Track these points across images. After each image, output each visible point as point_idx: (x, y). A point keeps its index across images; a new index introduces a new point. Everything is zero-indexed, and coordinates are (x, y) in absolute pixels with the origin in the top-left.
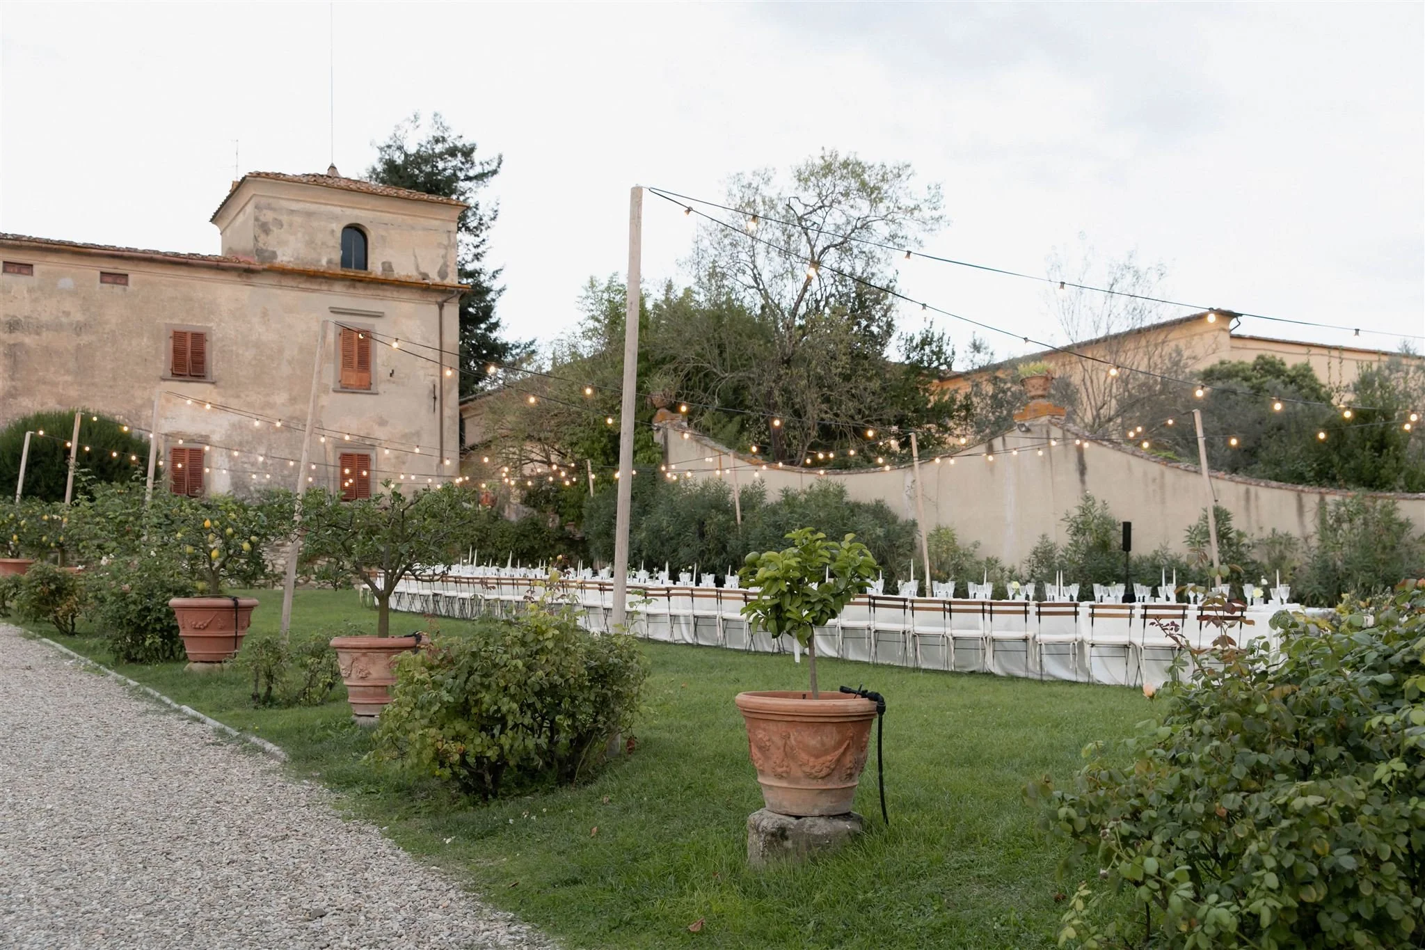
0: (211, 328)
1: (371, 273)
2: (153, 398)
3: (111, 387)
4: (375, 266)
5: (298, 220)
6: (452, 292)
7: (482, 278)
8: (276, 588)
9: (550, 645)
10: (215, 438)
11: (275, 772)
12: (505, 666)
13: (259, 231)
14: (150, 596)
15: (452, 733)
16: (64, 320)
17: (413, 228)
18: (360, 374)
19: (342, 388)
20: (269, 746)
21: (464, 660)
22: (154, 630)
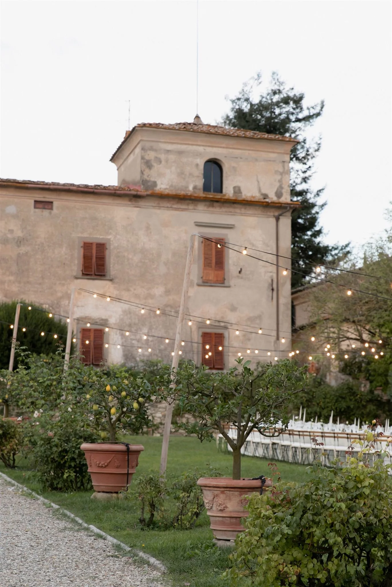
0: (109, 239)
1: (225, 195)
2: (69, 292)
3: (40, 284)
4: (228, 190)
5: (172, 157)
6: (285, 208)
7: (309, 196)
8: (155, 435)
9: (367, 491)
10: (112, 321)
11: (157, 581)
12: (332, 507)
13: (144, 167)
14: (68, 441)
15: (290, 558)
16: (9, 236)
17: (256, 160)
18: (216, 272)
19: (204, 282)
20: (152, 560)
21: (299, 501)
22: (70, 467)
